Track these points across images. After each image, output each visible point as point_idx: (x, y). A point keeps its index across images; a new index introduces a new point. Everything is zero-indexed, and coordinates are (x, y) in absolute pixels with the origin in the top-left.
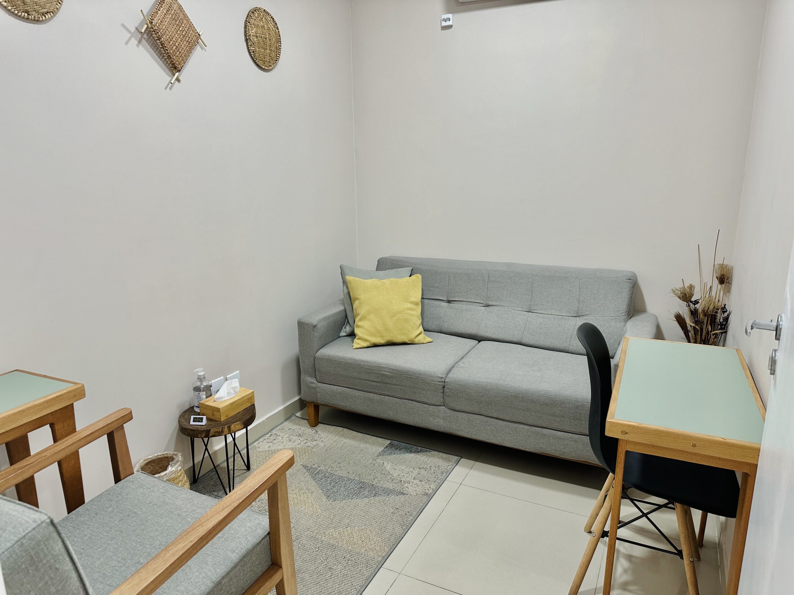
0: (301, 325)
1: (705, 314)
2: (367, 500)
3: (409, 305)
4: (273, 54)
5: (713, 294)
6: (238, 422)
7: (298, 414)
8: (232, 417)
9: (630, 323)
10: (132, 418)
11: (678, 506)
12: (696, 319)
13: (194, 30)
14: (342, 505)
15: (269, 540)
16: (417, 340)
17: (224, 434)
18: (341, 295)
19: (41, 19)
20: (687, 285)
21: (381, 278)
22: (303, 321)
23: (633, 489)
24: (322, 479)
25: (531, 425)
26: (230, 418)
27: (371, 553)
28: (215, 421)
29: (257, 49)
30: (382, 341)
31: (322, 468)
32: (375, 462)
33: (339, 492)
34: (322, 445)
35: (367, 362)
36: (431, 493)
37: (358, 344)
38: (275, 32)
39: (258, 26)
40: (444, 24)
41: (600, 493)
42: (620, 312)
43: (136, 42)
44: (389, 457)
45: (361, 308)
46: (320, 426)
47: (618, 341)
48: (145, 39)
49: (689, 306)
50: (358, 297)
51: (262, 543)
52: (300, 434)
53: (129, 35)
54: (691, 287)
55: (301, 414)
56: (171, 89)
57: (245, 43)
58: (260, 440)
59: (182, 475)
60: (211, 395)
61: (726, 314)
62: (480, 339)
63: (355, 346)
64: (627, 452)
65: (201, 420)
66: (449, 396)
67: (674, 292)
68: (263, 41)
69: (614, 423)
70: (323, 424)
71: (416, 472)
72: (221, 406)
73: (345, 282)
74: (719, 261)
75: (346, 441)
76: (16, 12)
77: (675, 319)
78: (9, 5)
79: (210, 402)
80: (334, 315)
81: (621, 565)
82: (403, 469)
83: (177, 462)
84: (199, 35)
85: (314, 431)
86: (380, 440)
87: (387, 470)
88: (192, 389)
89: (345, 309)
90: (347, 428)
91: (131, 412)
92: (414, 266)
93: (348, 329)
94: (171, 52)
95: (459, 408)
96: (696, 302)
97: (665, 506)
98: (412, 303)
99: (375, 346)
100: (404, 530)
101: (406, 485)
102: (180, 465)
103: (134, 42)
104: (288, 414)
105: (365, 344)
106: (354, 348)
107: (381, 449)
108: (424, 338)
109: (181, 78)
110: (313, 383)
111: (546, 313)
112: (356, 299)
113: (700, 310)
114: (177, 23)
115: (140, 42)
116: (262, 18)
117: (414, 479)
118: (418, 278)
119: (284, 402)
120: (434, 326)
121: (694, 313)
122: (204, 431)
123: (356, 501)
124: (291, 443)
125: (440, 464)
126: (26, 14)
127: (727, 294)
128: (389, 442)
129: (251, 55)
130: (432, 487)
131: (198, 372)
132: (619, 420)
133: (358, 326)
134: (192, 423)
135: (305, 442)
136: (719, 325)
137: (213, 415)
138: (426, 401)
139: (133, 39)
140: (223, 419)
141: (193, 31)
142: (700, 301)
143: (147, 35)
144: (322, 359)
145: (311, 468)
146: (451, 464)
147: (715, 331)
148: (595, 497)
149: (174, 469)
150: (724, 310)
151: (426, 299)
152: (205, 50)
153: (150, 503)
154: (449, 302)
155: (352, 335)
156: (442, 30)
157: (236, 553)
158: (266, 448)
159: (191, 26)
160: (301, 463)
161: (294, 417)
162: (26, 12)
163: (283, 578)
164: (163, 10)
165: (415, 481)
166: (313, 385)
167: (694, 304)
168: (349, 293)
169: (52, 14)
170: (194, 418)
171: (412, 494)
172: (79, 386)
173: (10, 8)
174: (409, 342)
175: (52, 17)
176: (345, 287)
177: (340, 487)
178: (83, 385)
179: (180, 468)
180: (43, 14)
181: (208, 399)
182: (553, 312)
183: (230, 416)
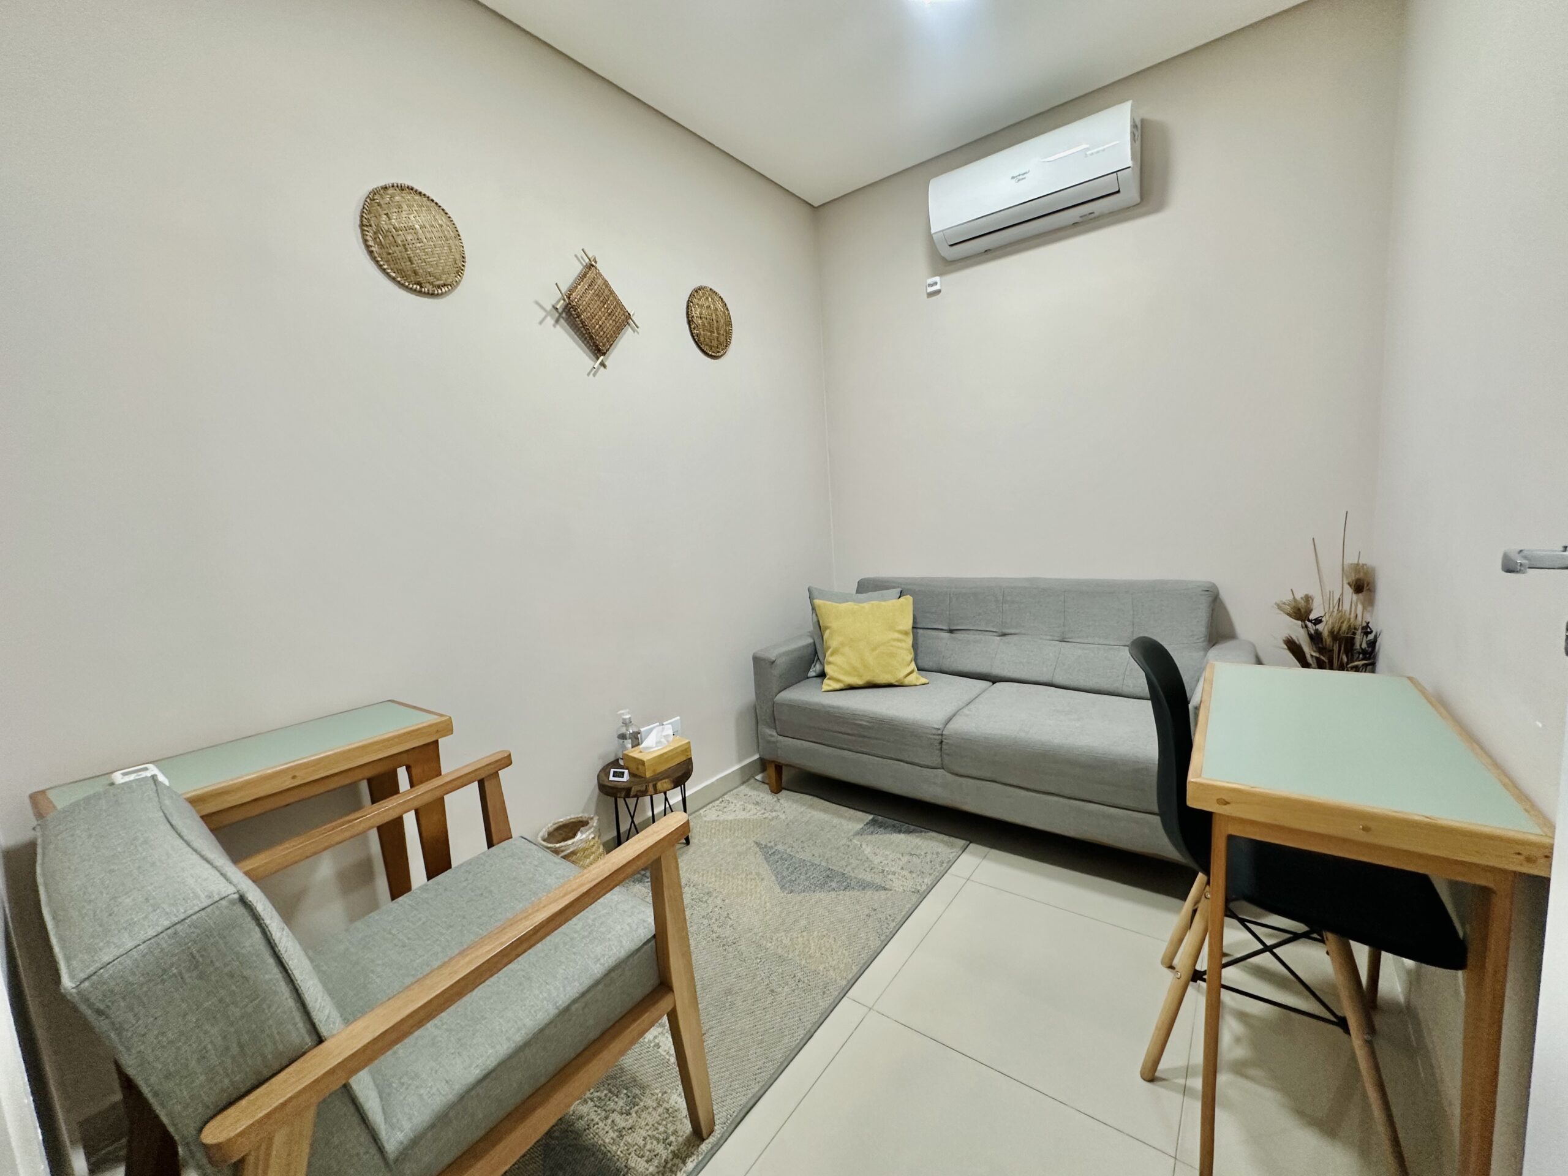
0: (757, 661)
1: (1335, 635)
2: (833, 894)
3: (897, 635)
4: (722, 339)
5: (1346, 606)
6: (666, 780)
7: (759, 777)
8: (660, 773)
9: (1213, 653)
10: (511, 763)
11: (1330, 936)
12: (1320, 646)
13: (623, 308)
14: (799, 898)
15: (654, 946)
16: (907, 681)
17: (649, 793)
18: (810, 627)
19: (436, 292)
20: (1299, 596)
21: (860, 602)
22: (758, 655)
23: (1245, 904)
24: (777, 862)
25: (1070, 798)
26: (658, 774)
27: (831, 972)
28: (640, 777)
29: (702, 332)
30: (860, 682)
31: (780, 847)
32: (850, 844)
33: (798, 881)
34: (783, 817)
35: (838, 707)
36: (924, 891)
37: (829, 685)
38: (724, 313)
39: (702, 306)
40: (930, 289)
41: (1183, 905)
42: (1196, 637)
43: (553, 322)
44: (869, 837)
45: (833, 640)
46: (784, 793)
47: (1197, 677)
48: (563, 318)
49: (1306, 626)
50: (829, 625)
51: (643, 950)
52: (757, 802)
53: (543, 314)
54: (1308, 599)
55: (763, 778)
56: (594, 375)
57: (687, 326)
58: (708, 807)
59: (596, 845)
60: (638, 744)
61: (1371, 637)
62: (994, 680)
63: (825, 687)
64: (1231, 838)
65: (622, 775)
66: (948, 755)
67: (1279, 607)
68: (709, 323)
69: (1201, 785)
70: (788, 790)
71: (906, 859)
72: (645, 757)
73: (813, 609)
74: (1351, 560)
75: (814, 813)
76: (407, 284)
77: (1285, 647)
78: (398, 275)
79: (635, 753)
80: (799, 649)
81: (1230, 1030)
82: (887, 855)
83: (590, 828)
84: (629, 314)
85: (775, 799)
86: (860, 814)
87: (865, 855)
88: (616, 736)
89: (814, 643)
90: (817, 797)
91: (510, 755)
92: (903, 586)
93: (818, 667)
94: (594, 331)
95: (962, 771)
96: (1318, 621)
97: (1306, 935)
98: (900, 632)
99: (851, 688)
100: (882, 942)
101: (890, 877)
102: (592, 832)
103: (550, 321)
104: (746, 776)
105: (838, 686)
106: (823, 690)
107: (860, 826)
108: (917, 678)
109: (606, 363)
110: (772, 736)
111: (1086, 641)
112: (827, 628)
113: (1326, 633)
114: (601, 299)
115: (557, 321)
116: (707, 298)
117: (902, 868)
118: (908, 600)
119: (740, 760)
120: (931, 664)
121: (1315, 638)
122: (624, 789)
123: (820, 895)
124: (744, 813)
125: (939, 850)
126: (418, 287)
127: (1369, 608)
128: (871, 817)
129: (694, 339)
130: (926, 880)
131: (623, 714)
132: (1211, 780)
133: (829, 663)
134: (611, 778)
135: (763, 811)
136: (1359, 653)
137: (638, 769)
138: (917, 761)
139: (549, 318)
140: (648, 775)
141: (621, 309)
142: (1323, 619)
143: (566, 314)
144: (782, 705)
145: (766, 846)
146: (955, 850)
147: (1353, 662)
148: (1178, 911)
149: (584, 836)
150: (1366, 630)
151: (921, 628)
152: (638, 333)
153: (515, 879)
154: (951, 631)
155: (822, 675)
156: (928, 297)
157: (600, 964)
158: (714, 817)
159: (619, 304)
160: (754, 839)
161: (752, 781)
162: (418, 284)
163: (675, 1006)
164: (584, 285)
165: (903, 873)
166: (773, 739)
167: (1315, 624)
168: (818, 621)
169: (450, 287)
170: (614, 772)
171: (897, 889)
172: (443, 719)
173: (399, 279)
174: (896, 684)
175: (449, 290)
176: (814, 615)
177: (801, 874)
178: (450, 718)
179: (593, 836)
180: (439, 287)
181: (634, 749)
182: (1096, 640)
183: (658, 771)
